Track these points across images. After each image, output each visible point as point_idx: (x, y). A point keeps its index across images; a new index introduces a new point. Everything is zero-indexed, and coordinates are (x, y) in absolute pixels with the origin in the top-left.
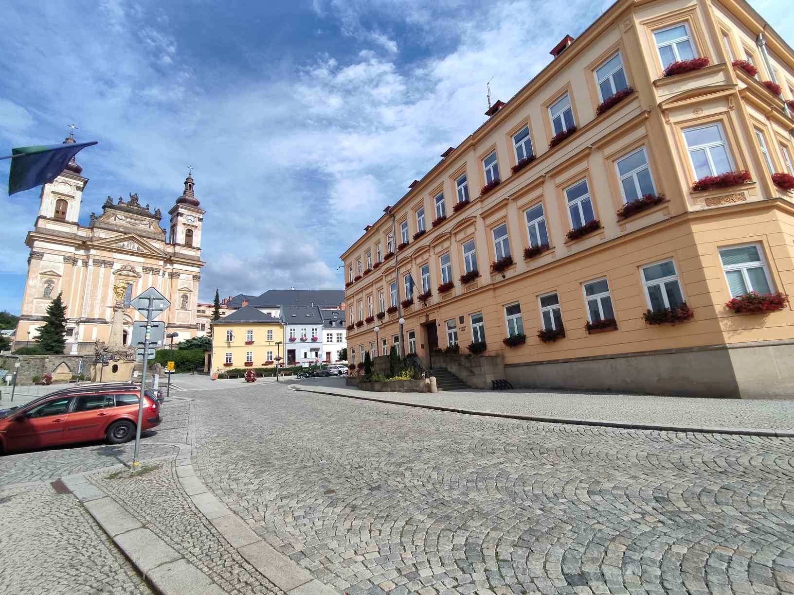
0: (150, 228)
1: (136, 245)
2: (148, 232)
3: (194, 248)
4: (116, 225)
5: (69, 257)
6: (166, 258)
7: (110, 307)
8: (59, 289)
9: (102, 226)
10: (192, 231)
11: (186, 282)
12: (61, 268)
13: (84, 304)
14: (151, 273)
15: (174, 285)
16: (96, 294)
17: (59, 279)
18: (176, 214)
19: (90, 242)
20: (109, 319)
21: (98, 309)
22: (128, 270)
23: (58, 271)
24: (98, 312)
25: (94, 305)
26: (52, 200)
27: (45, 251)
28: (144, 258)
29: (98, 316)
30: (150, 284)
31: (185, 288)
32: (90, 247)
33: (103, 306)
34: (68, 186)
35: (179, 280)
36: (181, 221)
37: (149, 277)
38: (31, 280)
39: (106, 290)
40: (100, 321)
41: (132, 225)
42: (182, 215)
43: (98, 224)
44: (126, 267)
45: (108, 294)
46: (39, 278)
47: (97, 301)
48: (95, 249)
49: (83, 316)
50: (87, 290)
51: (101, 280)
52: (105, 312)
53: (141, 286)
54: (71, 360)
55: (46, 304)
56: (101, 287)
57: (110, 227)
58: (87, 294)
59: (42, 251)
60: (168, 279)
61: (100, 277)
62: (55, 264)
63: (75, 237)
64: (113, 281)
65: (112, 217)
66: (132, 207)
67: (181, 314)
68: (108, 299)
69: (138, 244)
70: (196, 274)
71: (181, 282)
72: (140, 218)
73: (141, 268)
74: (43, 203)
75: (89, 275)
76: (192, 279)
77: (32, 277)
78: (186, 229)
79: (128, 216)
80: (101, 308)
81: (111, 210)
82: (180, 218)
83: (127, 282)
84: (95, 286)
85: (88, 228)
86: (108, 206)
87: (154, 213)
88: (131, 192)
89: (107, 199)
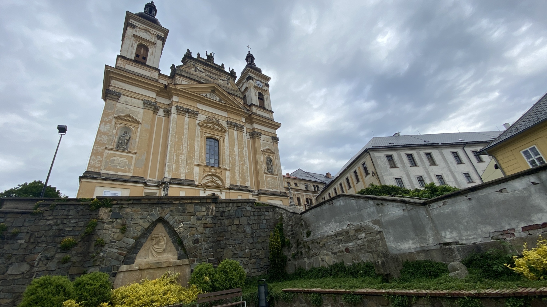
0: (228, 84)
2: (227, 87)
4: (197, 76)
5: (150, 102)
6: (248, 114)
7: (198, 165)
8: (137, 140)
9: (183, 74)
10: (263, 95)
11: (267, 144)
12: (140, 113)
13: (167, 160)
14: (235, 129)
15: (257, 145)
16: (181, 148)
17: (137, 127)
18: (246, 79)
19: (173, 85)
20: (198, 181)
21: (184, 167)
22: (213, 123)
23: (137, 117)
24: (185, 171)
25: (179, 162)
26: (133, 43)
27: (122, 92)
28: (227, 112)
29: (185, 176)
30: (236, 141)
31: (268, 149)
32: (172, 91)
33: (190, 163)
34: (149, 34)
35: (261, 141)
36: (252, 84)
37: (234, 133)
38: (103, 124)
39: (192, 144)
40: (188, 182)
41: (212, 79)
42: (252, 79)
43: (180, 72)
44: (211, 119)
45: (195, 148)
46: (113, 123)
47: (183, 157)
48: (177, 95)
49: (167, 175)
50: (171, 141)
51: (186, 131)
52: (193, 171)
53: (228, 143)
54: (184, 211)
55: (120, 158)
56: (186, 140)
57: (191, 77)
58: (171, 146)
59: (118, 91)
60: (250, 140)
61: (185, 127)
62: (133, 108)
63: (156, 81)
64: (199, 134)
65: (193, 68)
66: (209, 63)
67: (269, 179)
68: (196, 155)
69: (219, 97)
70: (274, 136)
71: (262, 143)
72: (218, 73)
73: (226, 123)
74: (124, 44)
75: (173, 124)
76: (272, 140)
77: (104, 120)
78: (258, 92)
79: (207, 69)
80: (187, 166)
81: (191, 62)
82: (251, 81)
83: (213, 136)
84: (180, 138)
85: (169, 77)
86: (188, 57)
87: (229, 72)
88: (206, 52)
89: (186, 51)
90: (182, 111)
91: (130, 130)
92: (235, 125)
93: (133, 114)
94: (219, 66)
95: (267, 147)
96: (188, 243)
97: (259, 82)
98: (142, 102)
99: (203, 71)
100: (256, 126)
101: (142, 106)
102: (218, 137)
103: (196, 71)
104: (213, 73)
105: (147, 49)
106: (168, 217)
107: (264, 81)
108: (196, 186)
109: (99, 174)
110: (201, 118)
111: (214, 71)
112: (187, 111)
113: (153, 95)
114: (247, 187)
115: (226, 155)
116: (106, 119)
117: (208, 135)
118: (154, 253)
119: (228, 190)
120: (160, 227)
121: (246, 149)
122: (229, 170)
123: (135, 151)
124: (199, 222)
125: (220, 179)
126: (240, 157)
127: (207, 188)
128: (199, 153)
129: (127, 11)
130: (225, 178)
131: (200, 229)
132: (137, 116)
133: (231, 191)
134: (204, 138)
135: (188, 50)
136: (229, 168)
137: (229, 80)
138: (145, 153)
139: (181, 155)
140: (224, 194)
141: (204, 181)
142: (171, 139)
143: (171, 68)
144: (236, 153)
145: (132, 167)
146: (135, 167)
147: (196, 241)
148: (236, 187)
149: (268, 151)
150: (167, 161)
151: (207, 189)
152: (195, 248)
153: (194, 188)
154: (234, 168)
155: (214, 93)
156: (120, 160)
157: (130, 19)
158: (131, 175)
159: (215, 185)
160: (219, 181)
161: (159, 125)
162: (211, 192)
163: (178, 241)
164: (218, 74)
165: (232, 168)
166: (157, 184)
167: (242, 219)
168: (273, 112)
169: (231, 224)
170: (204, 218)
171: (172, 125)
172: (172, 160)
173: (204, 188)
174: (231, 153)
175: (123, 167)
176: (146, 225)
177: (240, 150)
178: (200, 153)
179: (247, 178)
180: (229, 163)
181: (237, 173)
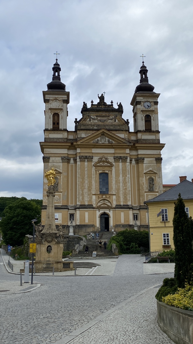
0: (115, 121)
1: (107, 139)
2: (114, 125)
3: (153, 132)
4: (91, 125)
5: (64, 157)
6: (131, 145)
7: (95, 195)
8: (62, 184)
10: (150, 116)
11: (150, 166)
12: (61, 166)
14: (120, 161)
15: (140, 169)
16: (84, 185)
17: (60, 176)
18: (135, 104)
19: (76, 143)
20: (95, 205)
22: (104, 162)
24: (87, 199)
25: (83, 194)
26: (50, 115)
27: (50, 155)
28: (114, 149)
29: (87, 202)
30: (121, 171)
31: (150, 171)
32: (76, 146)
33: (90, 194)
34: (58, 102)
35: (144, 164)
36: (140, 109)
37: (119, 165)
39: (90, 181)
40: (89, 206)
41: (103, 122)
42: (139, 103)
44: (101, 159)
45: (92, 183)
47: (86, 191)
48: (79, 148)
49: (78, 203)
50: (78, 182)
51: (86, 172)
52: (92, 199)
53: (115, 174)
56: (87, 179)
58: (78, 185)
59: (48, 155)
60: (135, 165)
61: (85, 170)
62: (57, 164)
63: (66, 141)
64: (95, 172)
65: (88, 119)
67: (149, 196)
68: (93, 188)
69: (108, 137)
70: (158, 156)
71: (146, 166)
73: (113, 157)
74: (46, 119)
76: (155, 161)
78: (145, 115)
79: (98, 115)
80: (88, 196)
81: (87, 113)
82: (138, 106)
83: (104, 171)
84: (83, 178)
85: (74, 132)
88: (98, 95)
90: (84, 158)
92: (120, 158)
93: (57, 168)
94: (109, 105)
95: (151, 169)
97: (146, 104)
98: (61, 158)
99: (95, 117)
100: (140, 152)
101: (61, 161)
102: (107, 172)
103: (90, 121)
104: (103, 116)
105: (58, 116)
107: (152, 100)
108: (94, 208)
110: (96, 159)
113: (65, 151)
114: (128, 205)
115: (113, 184)
117: (100, 172)
119: (114, 209)
122: (115, 195)
123: (61, 191)
126: (124, 184)
127: (101, 209)
128: (95, 186)
129: (43, 91)
130: (113, 201)
132: (59, 169)
133: (116, 209)
134: (98, 175)
135: (84, 103)
136: (115, 193)
137: (117, 116)
138: (66, 191)
139: (84, 190)
140: (111, 211)
141: (99, 204)
142: (78, 180)
143: (75, 122)
144: (121, 181)
145: (61, 200)
146: (63, 200)
148: (120, 206)
150: (77, 195)
154: (119, 193)
155: (103, 136)
157: (45, 95)
158: (61, 204)
159: (106, 206)
160: (108, 203)
161: (72, 170)
162: (103, 211)
164: (107, 115)
165: (117, 193)
166: (74, 208)
168: (160, 132)
171: (78, 170)
172: (80, 194)
173: (98, 209)
174: (117, 182)
175: (57, 201)
177: (123, 178)
179: (128, 199)
180: (115, 189)
181: (121, 196)
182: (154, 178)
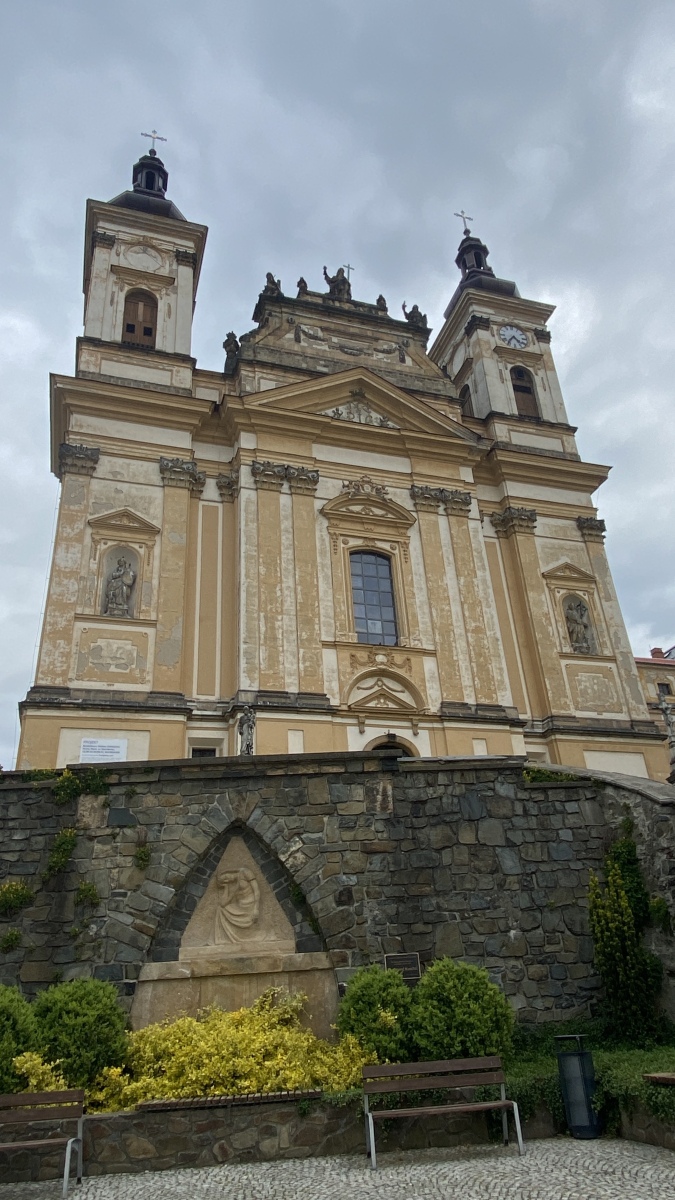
0: (403, 360)
1: (375, 416)
2: (401, 373)
5: (176, 462)
6: (481, 451)
7: (334, 645)
8: (155, 582)
9: (263, 357)
10: (529, 374)
11: (561, 548)
12: (155, 502)
13: (243, 636)
14: (441, 510)
15: (525, 557)
16: (279, 593)
17: (150, 543)
18: (463, 331)
19: (237, 400)
20: (338, 696)
21: (292, 654)
22: (368, 501)
23: (147, 514)
24: (295, 667)
25: (275, 639)
26: (113, 293)
27: (103, 445)
28: (408, 456)
29: (296, 682)
30: (447, 552)
31: (567, 566)
32: (236, 420)
33: (310, 640)
34: (153, 252)
35: (536, 538)
36: (488, 342)
37: (436, 524)
38: (64, 546)
39: (308, 578)
40: (309, 702)
41: (350, 354)
42: (484, 323)
43: (251, 353)
44: (358, 489)
45: (317, 591)
46: (88, 540)
47: (286, 623)
48: (252, 428)
49: (245, 683)
50: (247, 576)
51: (287, 538)
52: (319, 666)
53: (421, 560)
54: (300, 800)
55: (115, 641)
56: (291, 567)
57: (287, 361)
58: (248, 592)
59: (90, 444)
60: (496, 541)
61: (283, 527)
62: (134, 490)
63: (188, 395)
64: (327, 544)
65: (288, 332)
66: (337, 304)
67: (583, 676)
68: (322, 611)
69: (379, 409)
70: (585, 515)
71: (544, 547)
72: (368, 330)
73: (407, 493)
74: (91, 302)
75: (246, 522)
76: (579, 533)
77: (65, 535)
78: (510, 366)
79: (332, 326)
80: (301, 651)
81: (282, 312)
82: (481, 334)
83: (371, 544)
84: (272, 563)
85: (223, 377)
86: (271, 299)
87: (404, 319)
88: (325, 268)
89: (264, 282)
90: (271, 477)
91: (133, 554)
92: (441, 497)
93: (135, 507)
94: (371, 307)
95: (564, 560)
96: (322, 902)
97: (509, 333)
98: (156, 466)
99: (320, 334)
100: (514, 489)
101: (156, 478)
102: (386, 546)
103: (298, 340)
104: (353, 336)
105: (151, 302)
106: (256, 819)
107: (529, 325)
108: (333, 711)
109: (66, 691)
110: (329, 488)
111: (355, 327)
112: (286, 474)
113: (182, 439)
114: (499, 708)
115: (418, 603)
116: (69, 530)
117: (353, 543)
118: (230, 931)
119: (436, 721)
120: (237, 849)
121: (484, 575)
122: (433, 654)
123: (153, 617)
124: (348, 835)
125: (407, 685)
126: (466, 606)
127: (367, 717)
128: (331, 604)
129: (89, 201)
130: (423, 680)
131: (355, 858)
132: (146, 511)
133: (447, 724)
134: (343, 557)
135: (269, 276)
136: (432, 648)
137: (407, 345)
138: (180, 619)
139: (280, 618)
140: (424, 735)
141: (357, 696)
142: (247, 571)
143: (226, 345)
144: (453, 592)
145: (149, 666)
146: (157, 663)
147: (345, 897)
148: (464, 712)
149: (568, 573)
150: (242, 640)
151: (367, 722)
152: (345, 917)
153: (328, 718)
154: (450, 645)
155: (360, 401)
156: (115, 647)
157: (98, 221)
158: (147, 688)
159: (391, 705)
160: (403, 692)
161: (209, 530)
162: (383, 732)
163: (293, 896)
164: (369, 334)
165: (442, 644)
166: (220, 713)
167: (485, 825)
168: (574, 430)
169: (452, 844)
170: (361, 821)
171: (246, 525)
172: (257, 635)
173: (358, 717)
174: (435, 595)
175: (126, 666)
176: (201, 844)
177: (462, 580)
178: (335, 602)
179: (497, 677)
180: (430, 629)
181: (460, 663)
182: (586, 597)
